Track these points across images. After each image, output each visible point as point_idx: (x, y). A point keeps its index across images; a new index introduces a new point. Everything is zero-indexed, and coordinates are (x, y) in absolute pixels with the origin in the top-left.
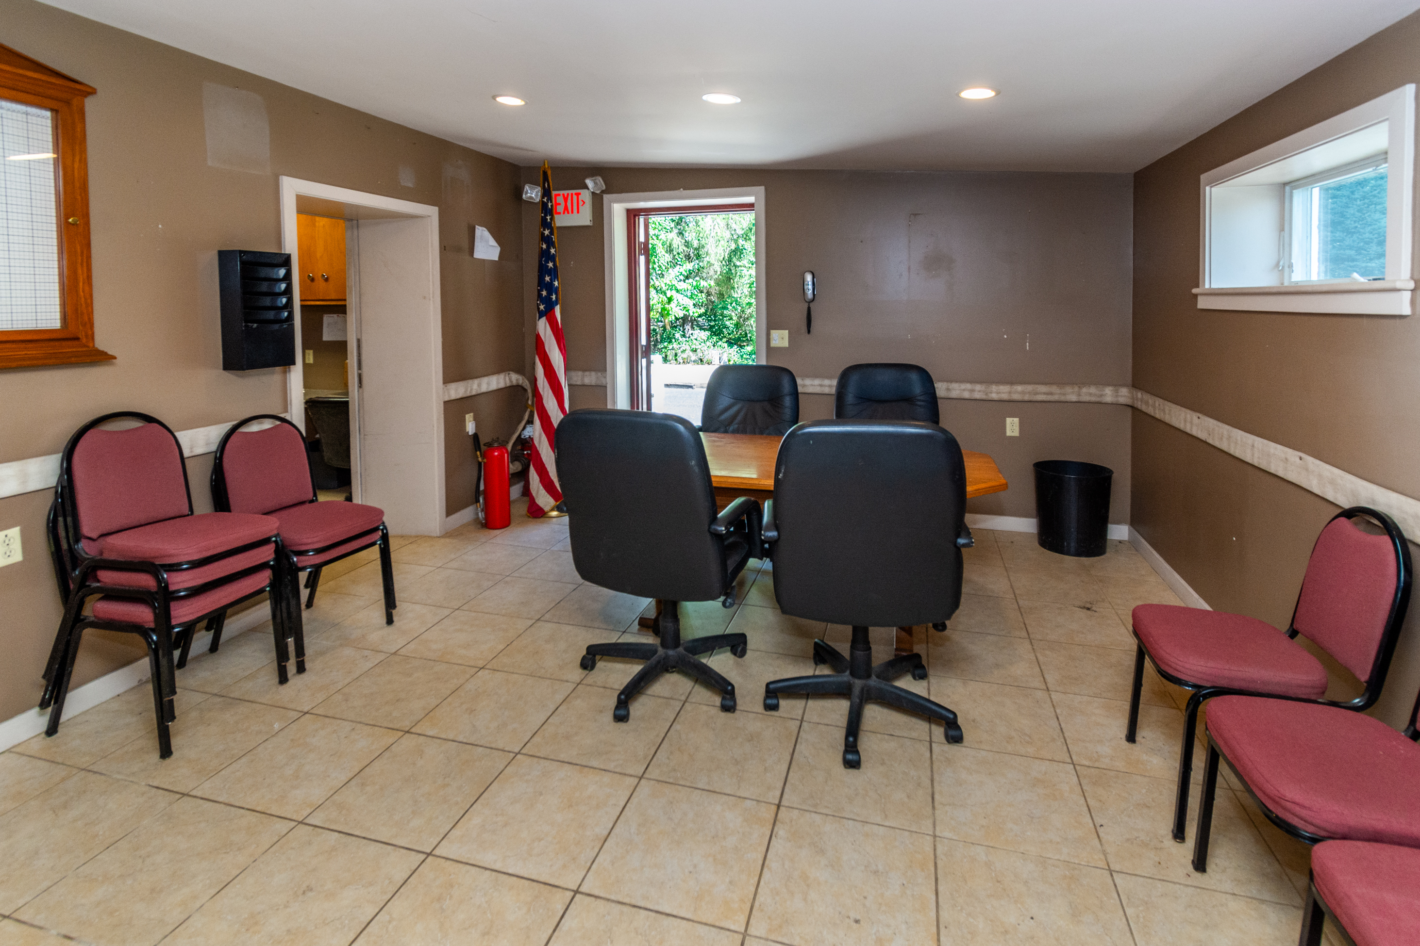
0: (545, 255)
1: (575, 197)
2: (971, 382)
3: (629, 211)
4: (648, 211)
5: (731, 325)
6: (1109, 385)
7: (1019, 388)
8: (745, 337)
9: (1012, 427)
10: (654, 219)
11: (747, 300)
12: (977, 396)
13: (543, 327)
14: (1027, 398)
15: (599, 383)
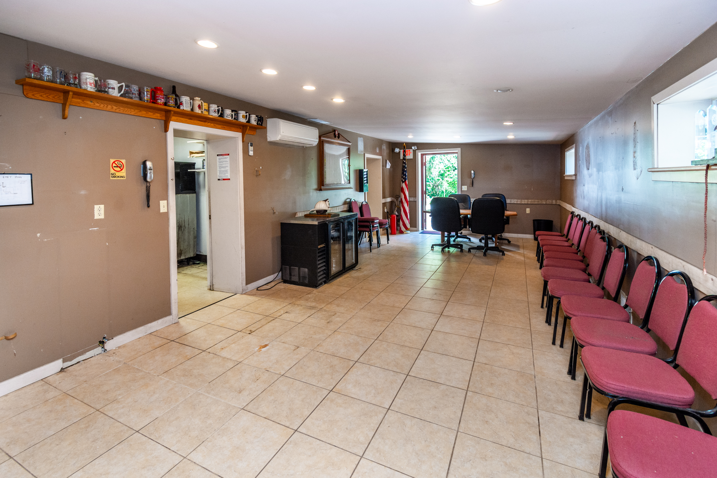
0: (404, 167)
1: (408, 151)
2: (517, 199)
3: (421, 154)
4: (426, 154)
5: (430, 189)
6: (554, 199)
7: (530, 201)
8: (435, 194)
9: (528, 211)
10: (427, 156)
11: (437, 178)
12: (519, 203)
13: (404, 185)
14: (532, 203)
15: (414, 200)
